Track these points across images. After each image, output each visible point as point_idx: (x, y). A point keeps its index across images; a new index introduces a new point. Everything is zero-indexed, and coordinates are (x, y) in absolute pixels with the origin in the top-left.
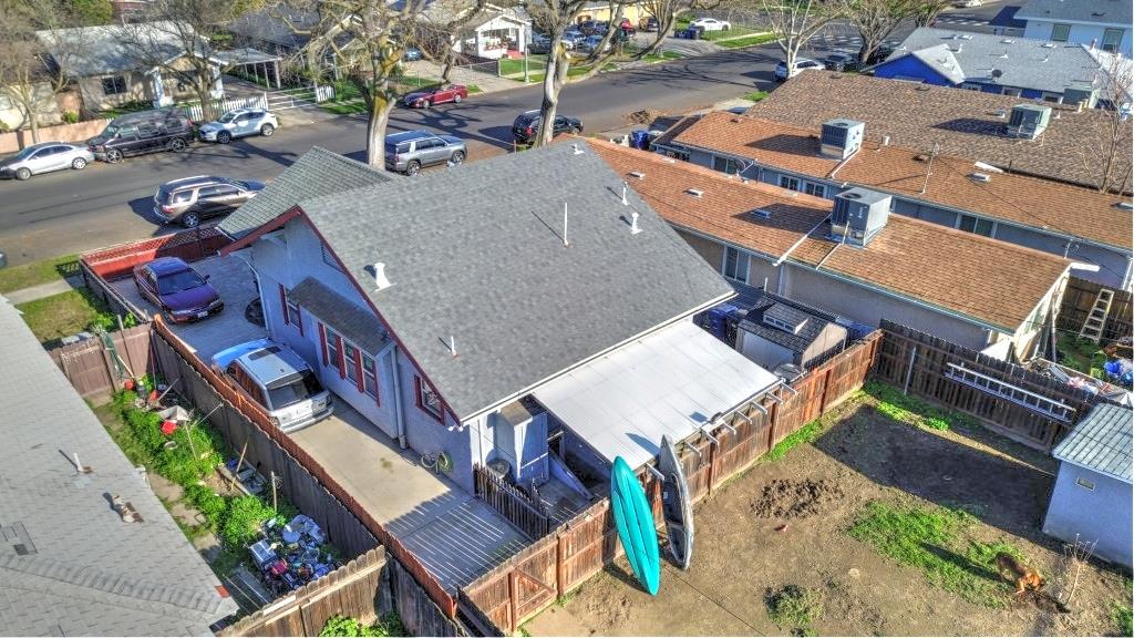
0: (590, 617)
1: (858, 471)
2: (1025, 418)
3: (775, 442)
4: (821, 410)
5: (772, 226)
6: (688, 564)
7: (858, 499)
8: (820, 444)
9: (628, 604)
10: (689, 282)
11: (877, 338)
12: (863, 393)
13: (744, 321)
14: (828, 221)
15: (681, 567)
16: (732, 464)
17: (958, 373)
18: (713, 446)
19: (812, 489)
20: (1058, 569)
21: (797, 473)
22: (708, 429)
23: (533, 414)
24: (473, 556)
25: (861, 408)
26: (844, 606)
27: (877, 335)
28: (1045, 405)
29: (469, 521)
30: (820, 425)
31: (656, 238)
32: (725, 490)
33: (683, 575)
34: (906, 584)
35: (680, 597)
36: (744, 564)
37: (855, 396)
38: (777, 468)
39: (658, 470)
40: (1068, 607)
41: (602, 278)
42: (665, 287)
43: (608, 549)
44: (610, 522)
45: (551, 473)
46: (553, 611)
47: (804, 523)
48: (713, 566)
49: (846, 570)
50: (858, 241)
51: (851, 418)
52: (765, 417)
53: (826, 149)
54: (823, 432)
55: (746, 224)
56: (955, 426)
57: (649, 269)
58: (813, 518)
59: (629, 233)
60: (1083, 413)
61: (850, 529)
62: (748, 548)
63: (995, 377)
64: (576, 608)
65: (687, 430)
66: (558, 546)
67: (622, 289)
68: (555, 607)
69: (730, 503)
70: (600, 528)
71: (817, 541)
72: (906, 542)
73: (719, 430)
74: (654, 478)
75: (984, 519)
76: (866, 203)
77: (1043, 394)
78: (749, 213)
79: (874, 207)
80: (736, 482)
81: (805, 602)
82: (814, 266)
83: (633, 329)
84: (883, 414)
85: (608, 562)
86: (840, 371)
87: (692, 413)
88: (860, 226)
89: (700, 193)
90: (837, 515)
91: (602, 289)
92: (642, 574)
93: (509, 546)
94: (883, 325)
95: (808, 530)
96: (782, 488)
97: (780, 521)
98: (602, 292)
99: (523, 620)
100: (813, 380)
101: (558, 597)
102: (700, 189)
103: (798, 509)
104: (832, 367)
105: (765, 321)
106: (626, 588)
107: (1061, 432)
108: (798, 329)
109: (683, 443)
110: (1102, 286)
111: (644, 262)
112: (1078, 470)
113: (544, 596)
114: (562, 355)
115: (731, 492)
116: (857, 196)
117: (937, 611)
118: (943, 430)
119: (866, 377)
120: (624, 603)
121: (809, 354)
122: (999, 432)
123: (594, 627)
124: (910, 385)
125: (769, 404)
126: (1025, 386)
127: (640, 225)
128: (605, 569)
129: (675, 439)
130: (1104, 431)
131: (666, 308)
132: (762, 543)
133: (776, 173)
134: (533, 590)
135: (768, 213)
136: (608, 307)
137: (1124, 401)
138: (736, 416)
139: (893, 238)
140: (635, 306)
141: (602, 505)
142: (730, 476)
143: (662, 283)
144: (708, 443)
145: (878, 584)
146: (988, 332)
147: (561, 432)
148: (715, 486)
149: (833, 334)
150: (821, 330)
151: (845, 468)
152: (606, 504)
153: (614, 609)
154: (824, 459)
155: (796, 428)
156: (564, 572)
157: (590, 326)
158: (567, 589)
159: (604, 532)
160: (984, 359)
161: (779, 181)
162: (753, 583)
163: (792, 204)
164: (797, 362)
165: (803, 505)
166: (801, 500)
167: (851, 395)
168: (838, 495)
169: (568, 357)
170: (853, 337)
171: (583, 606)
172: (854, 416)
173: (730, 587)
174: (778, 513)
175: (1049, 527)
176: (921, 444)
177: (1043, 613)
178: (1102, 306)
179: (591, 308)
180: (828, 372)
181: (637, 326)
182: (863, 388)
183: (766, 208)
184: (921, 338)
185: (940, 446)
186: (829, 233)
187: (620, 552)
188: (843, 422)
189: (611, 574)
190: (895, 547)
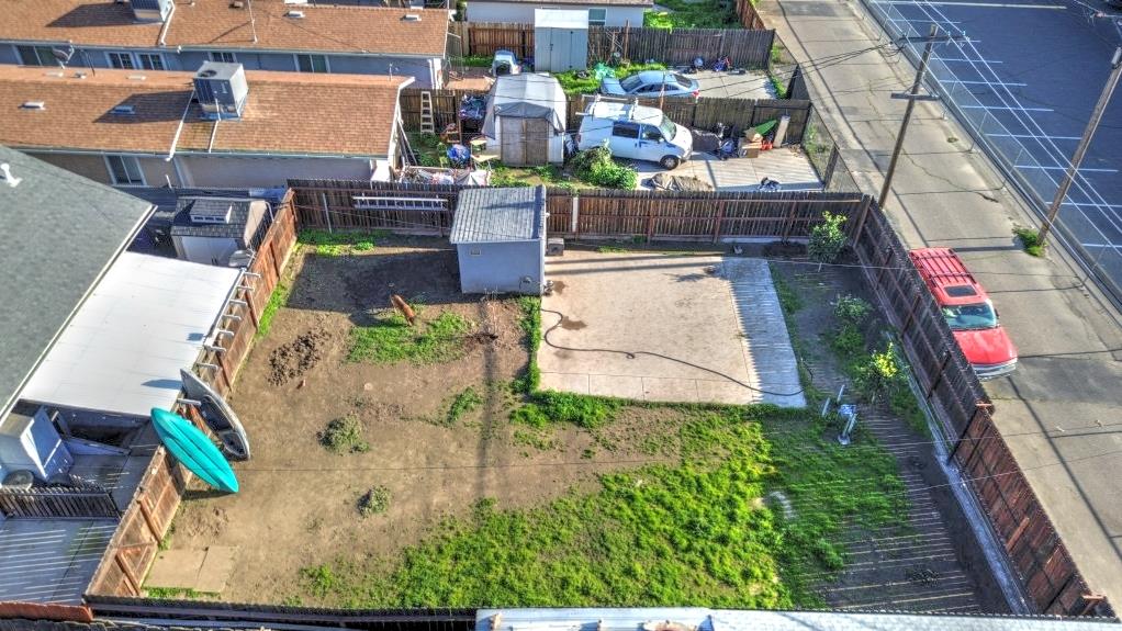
0: (196, 540)
1: (331, 310)
2: (417, 217)
3: (258, 319)
4: (278, 275)
5: (142, 121)
6: (249, 453)
7: (342, 332)
8: (292, 303)
9: (221, 512)
10: (104, 214)
11: (291, 198)
12: (299, 245)
13: (175, 228)
14: (195, 101)
15: (245, 458)
16: (236, 357)
17: (362, 202)
18: (218, 354)
19: (306, 342)
20: (483, 314)
21: (288, 337)
22: (210, 342)
23: (32, 415)
24: (49, 567)
25: (306, 258)
26: (374, 413)
27: (289, 194)
28: (428, 204)
29: (17, 543)
30: (283, 288)
31: (41, 182)
32: (241, 380)
33: (250, 464)
34: (403, 375)
35: (257, 480)
36: (290, 427)
37: (295, 250)
38: (271, 340)
39: (190, 399)
40: (496, 334)
41: (12, 248)
42: (85, 229)
43: (178, 482)
44: (172, 463)
45: (71, 454)
46: (162, 558)
47: (315, 373)
48: (269, 442)
49: (362, 388)
50: (231, 114)
51: (303, 271)
52: (243, 306)
53: (140, 14)
54: (288, 292)
55: (114, 126)
56: (378, 243)
57: (55, 218)
58: (319, 364)
59: (8, 187)
60: (453, 202)
61: (349, 357)
62: (286, 414)
63: (388, 195)
64: (179, 542)
65: (193, 353)
66: (142, 509)
67: (42, 250)
68: (161, 554)
69: (251, 387)
70: (166, 472)
71: (331, 379)
72: (388, 346)
73: (218, 338)
74: (188, 406)
75: (427, 302)
76: (225, 78)
77: (423, 196)
78: (109, 113)
79: (233, 80)
80: (245, 368)
81: (348, 427)
82: (206, 150)
83: (81, 285)
84: (323, 256)
85: (183, 491)
86: (277, 238)
87: (187, 336)
88: (228, 99)
89: (41, 104)
90: (335, 351)
91: (20, 260)
92: (221, 483)
93: (80, 537)
94: (291, 183)
95: (320, 375)
96: (284, 354)
97: (297, 380)
98: (23, 264)
99: (142, 581)
100: (263, 258)
101: (159, 545)
102: (37, 99)
103: (304, 363)
104: (272, 238)
105: (194, 220)
106: (212, 501)
107: (446, 219)
108: (228, 218)
109: (197, 366)
110: (421, 90)
111: (46, 212)
112: (467, 246)
113: (149, 552)
114: (27, 347)
115: (246, 380)
116: (212, 73)
117: (429, 381)
118: (370, 249)
119: (296, 232)
120: (217, 513)
121: (248, 235)
122: (406, 233)
123: (204, 545)
124: (332, 223)
125: (242, 295)
126: (410, 196)
127: (15, 175)
128: (183, 499)
129: (188, 368)
130: (471, 211)
131: (99, 250)
132: (294, 404)
133: (99, 52)
134: (138, 554)
135: (130, 108)
136: (40, 276)
137: (470, 183)
138: (224, 319)
139: (260, 101)
140: (66, 262)
141: (159, 454)
142: (239, 366)
143: (78, 226)
144: (214, 353)
145: (386, 385)
146: (368, 163)
147: (57, 413)
148: (232, 382)
149: (258, 208)
150: (248, 210)
151: (320, 313)
152: (162, 450)
153: (211, 523)
154: (301, 314)
155: (267, 299)
156: (154, 524)
157: (35, 303)
158: (163, 534)
159: (170, 473)
160: (376, 184)
161: (109, 62)
162: (305, 437)
163: (149, 91)
164: (241, 246)
165: (307, 358)
166: (303, 355)
167: (293, 251)
168: (327, 337)
169: (34, 345)
170: (274, 204)
171: (184, 537)
172: (304, 267)
173: (290, 450)
174: (292, 375)
175: (466, 287)
176: (362, 267)
177: (485, 346)
178: (426, 105)
179: (24, 285)
180: (271, 245)
181: (83, 282)
182: (298, 241)
183: (124, 103)
184: (325, 184)
185: (375, 263)
186: (201, 112)
187: (188, 477)
188: (298, 276)
189: (192, 499)
190: (384, 353)
